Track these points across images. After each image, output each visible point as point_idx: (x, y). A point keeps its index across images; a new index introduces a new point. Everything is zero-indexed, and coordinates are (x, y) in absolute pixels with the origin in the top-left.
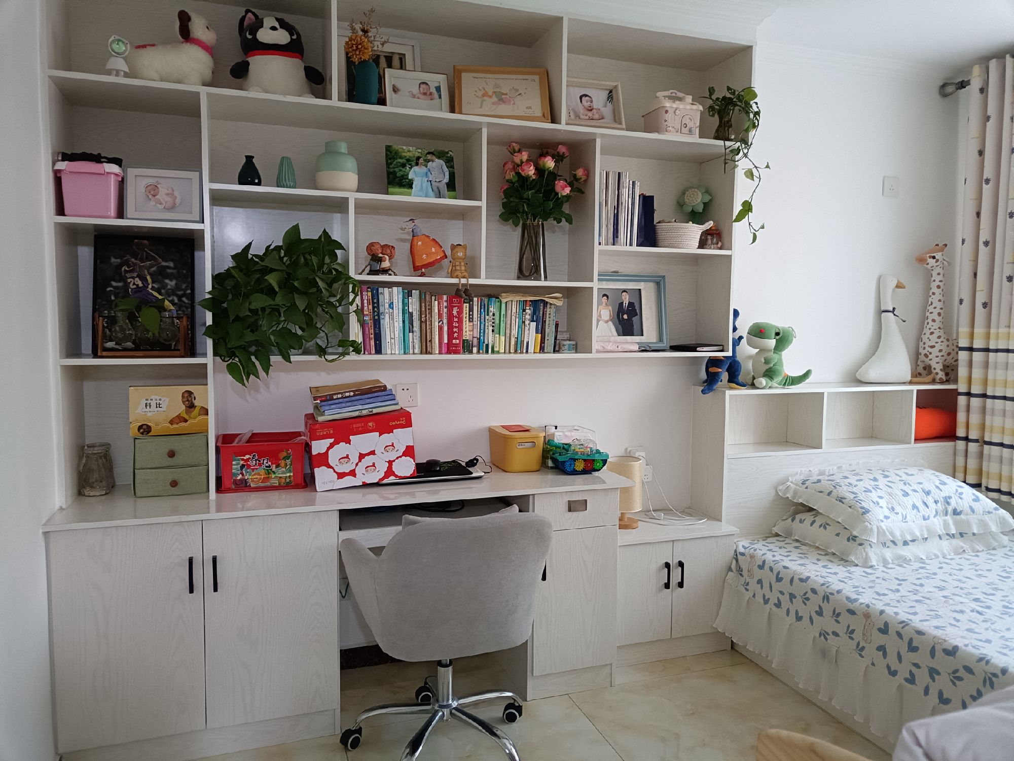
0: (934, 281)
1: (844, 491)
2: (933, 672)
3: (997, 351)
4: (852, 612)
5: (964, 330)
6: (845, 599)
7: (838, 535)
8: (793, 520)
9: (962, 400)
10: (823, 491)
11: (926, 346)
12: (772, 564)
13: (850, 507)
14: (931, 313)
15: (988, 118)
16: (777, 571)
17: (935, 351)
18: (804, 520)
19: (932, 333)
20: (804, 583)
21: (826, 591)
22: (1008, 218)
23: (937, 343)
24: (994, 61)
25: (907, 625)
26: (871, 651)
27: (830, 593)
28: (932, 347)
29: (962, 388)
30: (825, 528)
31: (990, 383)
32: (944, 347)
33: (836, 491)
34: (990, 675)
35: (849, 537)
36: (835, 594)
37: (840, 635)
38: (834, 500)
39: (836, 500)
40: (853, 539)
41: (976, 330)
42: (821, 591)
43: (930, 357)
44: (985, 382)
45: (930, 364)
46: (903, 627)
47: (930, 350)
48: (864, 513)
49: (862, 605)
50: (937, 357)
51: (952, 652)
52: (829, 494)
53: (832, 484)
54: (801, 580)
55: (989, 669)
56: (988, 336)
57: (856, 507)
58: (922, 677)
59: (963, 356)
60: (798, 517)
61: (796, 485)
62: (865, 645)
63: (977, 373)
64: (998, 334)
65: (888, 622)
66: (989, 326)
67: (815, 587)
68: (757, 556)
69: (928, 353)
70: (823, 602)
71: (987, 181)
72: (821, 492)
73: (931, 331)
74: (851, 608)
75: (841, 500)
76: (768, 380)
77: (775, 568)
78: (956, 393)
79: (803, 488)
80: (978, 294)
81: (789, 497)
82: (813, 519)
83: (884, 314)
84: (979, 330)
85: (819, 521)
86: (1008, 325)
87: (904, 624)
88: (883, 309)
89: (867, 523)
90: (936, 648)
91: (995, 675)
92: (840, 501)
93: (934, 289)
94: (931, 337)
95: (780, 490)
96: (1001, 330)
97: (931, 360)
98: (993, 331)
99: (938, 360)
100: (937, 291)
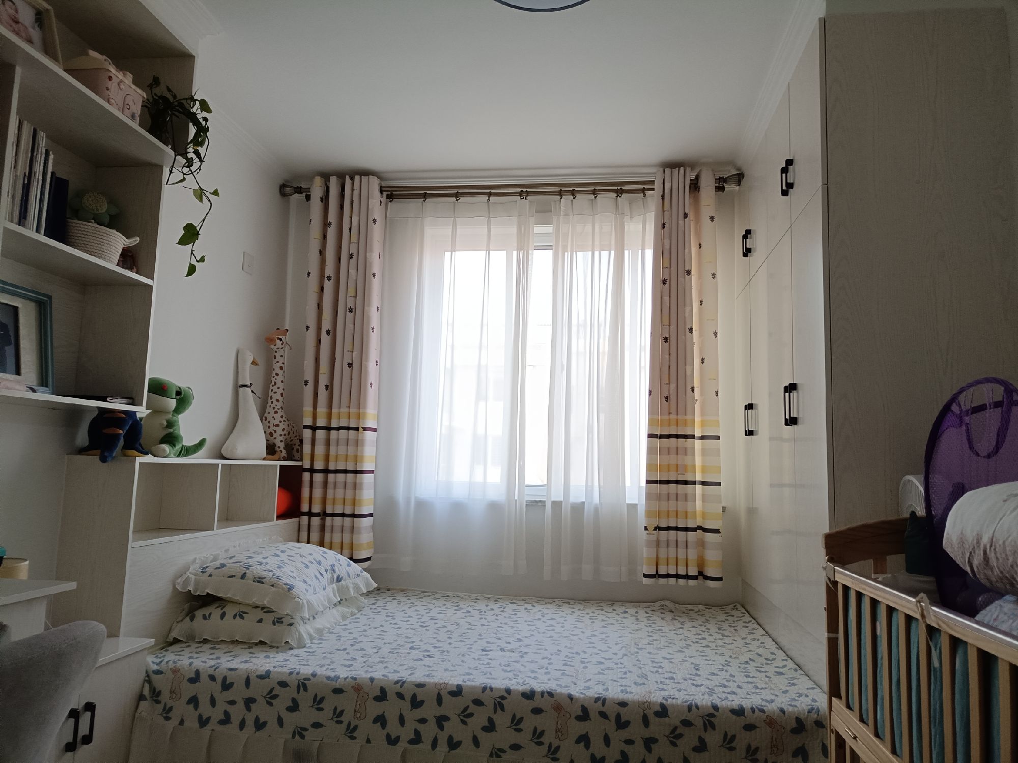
0: (278, 362)
1: (258, 570)
2: (441, 721)
3: (338, 429)
4: (338, 691)
5: (308, 409)
6: (325, 680)
7: (260, 621)
8: (192, 620)
9: (306, 476)
10: (235, 574)
11: (271, 425)
12: (211, 672)
13: (272, 586)
14: (275, 393)
15: (330, 224)
16: (222, 677)
17: (279, 430)
18: (210, 614)
19: (276, 412)
20: (267, 679)
21: (299, 679)
22: (348, 313)
23: (280, 422)
24: (335, 177)
25: (404, 682)
26: (366, 727)
27: (305, 679)
28: (277, 425)
29: (307, 465)
30: (242, 617)
31: (332, 458)
32: (285, 427)
33: (250, 572)
34: (499, 700)
35: (274, 621)
36: (311, 678)
37: (324, 723)
38: (252, 582)
39: (254, 581)
40: (278, 622)
41: (319, 410)
42: (293, 681)
43: (275, 435)
44: (327, 458)
45: (274, 443)
46: (401, 686)
47: (275, 428)
48: (290, 589)
49: (347, 680)
50: (281, 435)
51: (457, 692)
52: (243, 577)
53: (241, 566)
54: (261, 677)
55: (496, 694)
56: (329, 416)
57: (279, 584)
58: (429, 731)
59: (307, 434)
60: (199, 614)
61: (195, 575)
62: (357, 722)
63: (320, 450)
64: (339, 413)
65: (383, 686)
66: (330, 406)
67: (284, 679)
68: (184, 668)
69: (273, 432)
70: (298, 693)
71: (329, 278)
72: (233, 576)
73: (275, 410)
74: (338, 687)
75: (260, 580)
76: (171, 448)
77: (216, 674)
78: (301, 469)
79: (205, 577)
80: (321, 376)
81: (191, 589)
82: (222, 611)
83: (241, 389)
84: (322, 410)
85: (230, 611)
86: (348, 405)
87: (400, 684)
88: (241, 383)
89: (297, 599)
90: (442, 694)
91: (503, 698)
92: (258, 582)
93: (278, 370)
94: (275, 416)
95: (178, 584)
96: (342, 410)
97: (275, 438)
98: (334, 411)
99: (281, 438)
100: (280, 372)
